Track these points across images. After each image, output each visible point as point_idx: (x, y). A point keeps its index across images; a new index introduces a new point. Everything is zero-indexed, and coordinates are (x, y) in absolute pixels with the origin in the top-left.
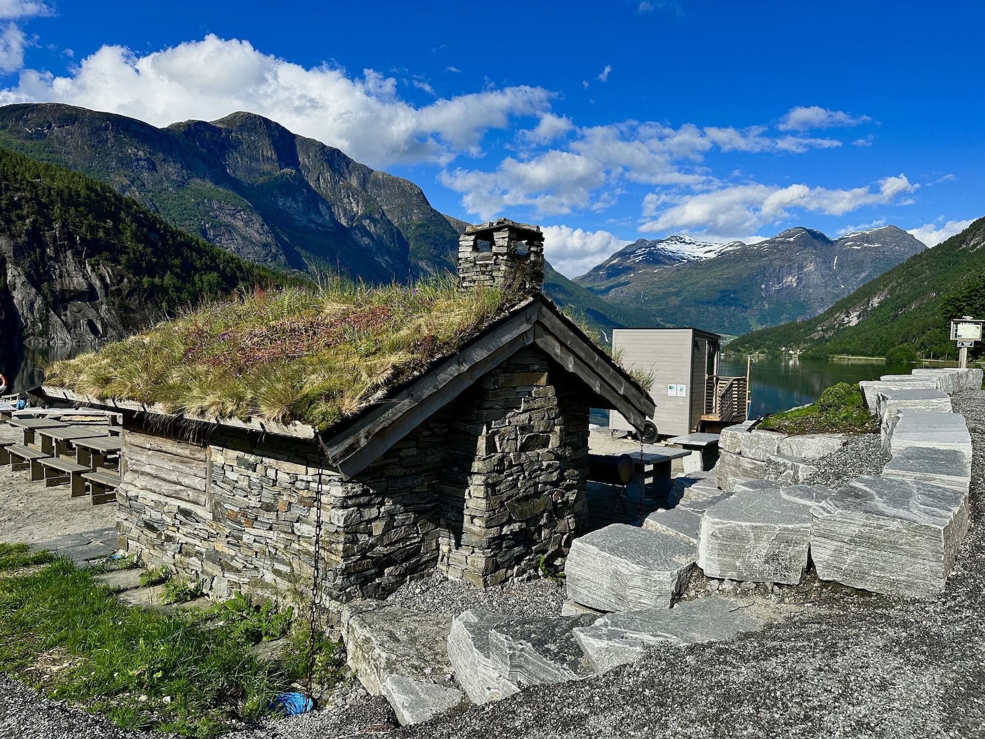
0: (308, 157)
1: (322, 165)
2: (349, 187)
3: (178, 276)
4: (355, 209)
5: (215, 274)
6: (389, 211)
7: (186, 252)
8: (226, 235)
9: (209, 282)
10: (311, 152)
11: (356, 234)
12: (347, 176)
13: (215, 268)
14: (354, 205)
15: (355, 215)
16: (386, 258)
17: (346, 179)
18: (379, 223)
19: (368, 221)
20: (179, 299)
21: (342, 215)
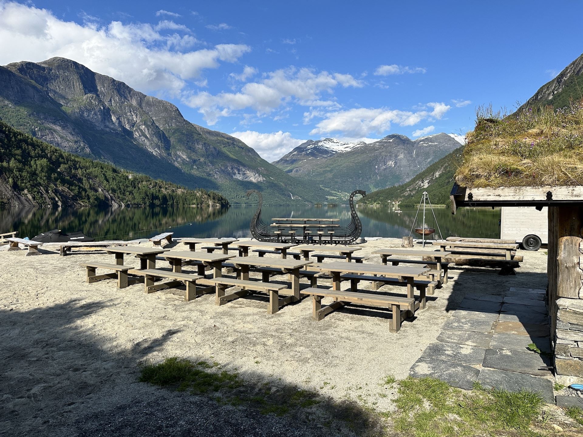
0: (104, 87)
1: (113, 92)
2: (131, 106)
3: (20, 161)
4: (135, 119)
5: (45, 160)
6: (157, 120)
7: (24, 146)
8: (50, 135)
9: (41, 165)
10: (106, 84)
11: (136, 134)
12: (129, 99)
13: (45, 156)
14: (134, 116)
15: (135, 123)
16: (156, 149)
17: (129, 100)
18: (151, 128)
19: (144, 127)
20: (21, 176)
21: (126, 123)
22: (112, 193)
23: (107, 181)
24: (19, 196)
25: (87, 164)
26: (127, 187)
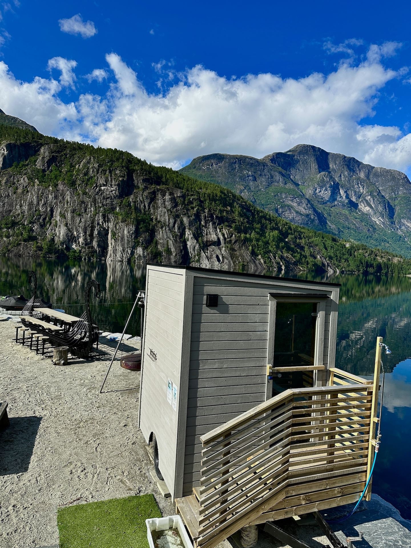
0: (336, 164)
1: (343, 168)
2: (359, 179)
3: (258, 233)
4: (361, 191)
5: (277, 232)
6: (383, 190)
7: (263, 221)
8: (288, 211)
9: (273, 236)
10: (338, 161)
11: (361, 205)
12: (358, 172)
13: (277, 229)
14: (361, 188)
15: (361, 194)
16: (380, 218)
17: (357, 174)
18: (376, 198)
19: (369, 197)
20: (258, 245)
21: (353, 195)
22: (329, 260)
23: (326, 249)
24: (255, 260)
25: (311, 234)
26: (344, 254)
